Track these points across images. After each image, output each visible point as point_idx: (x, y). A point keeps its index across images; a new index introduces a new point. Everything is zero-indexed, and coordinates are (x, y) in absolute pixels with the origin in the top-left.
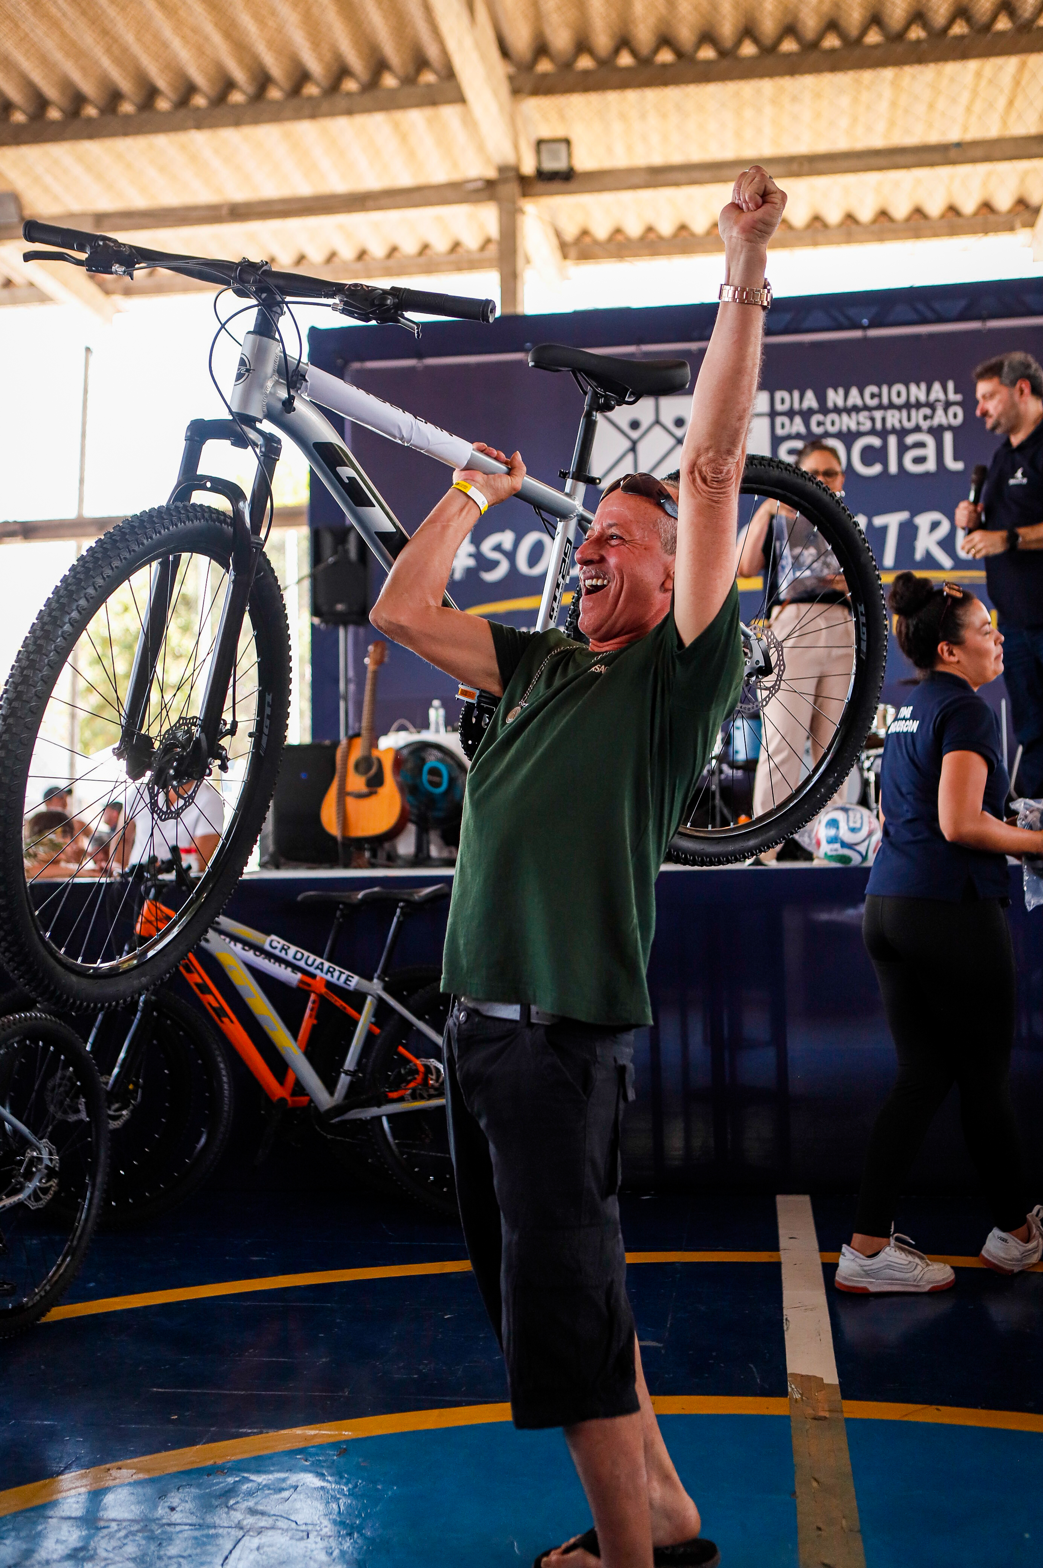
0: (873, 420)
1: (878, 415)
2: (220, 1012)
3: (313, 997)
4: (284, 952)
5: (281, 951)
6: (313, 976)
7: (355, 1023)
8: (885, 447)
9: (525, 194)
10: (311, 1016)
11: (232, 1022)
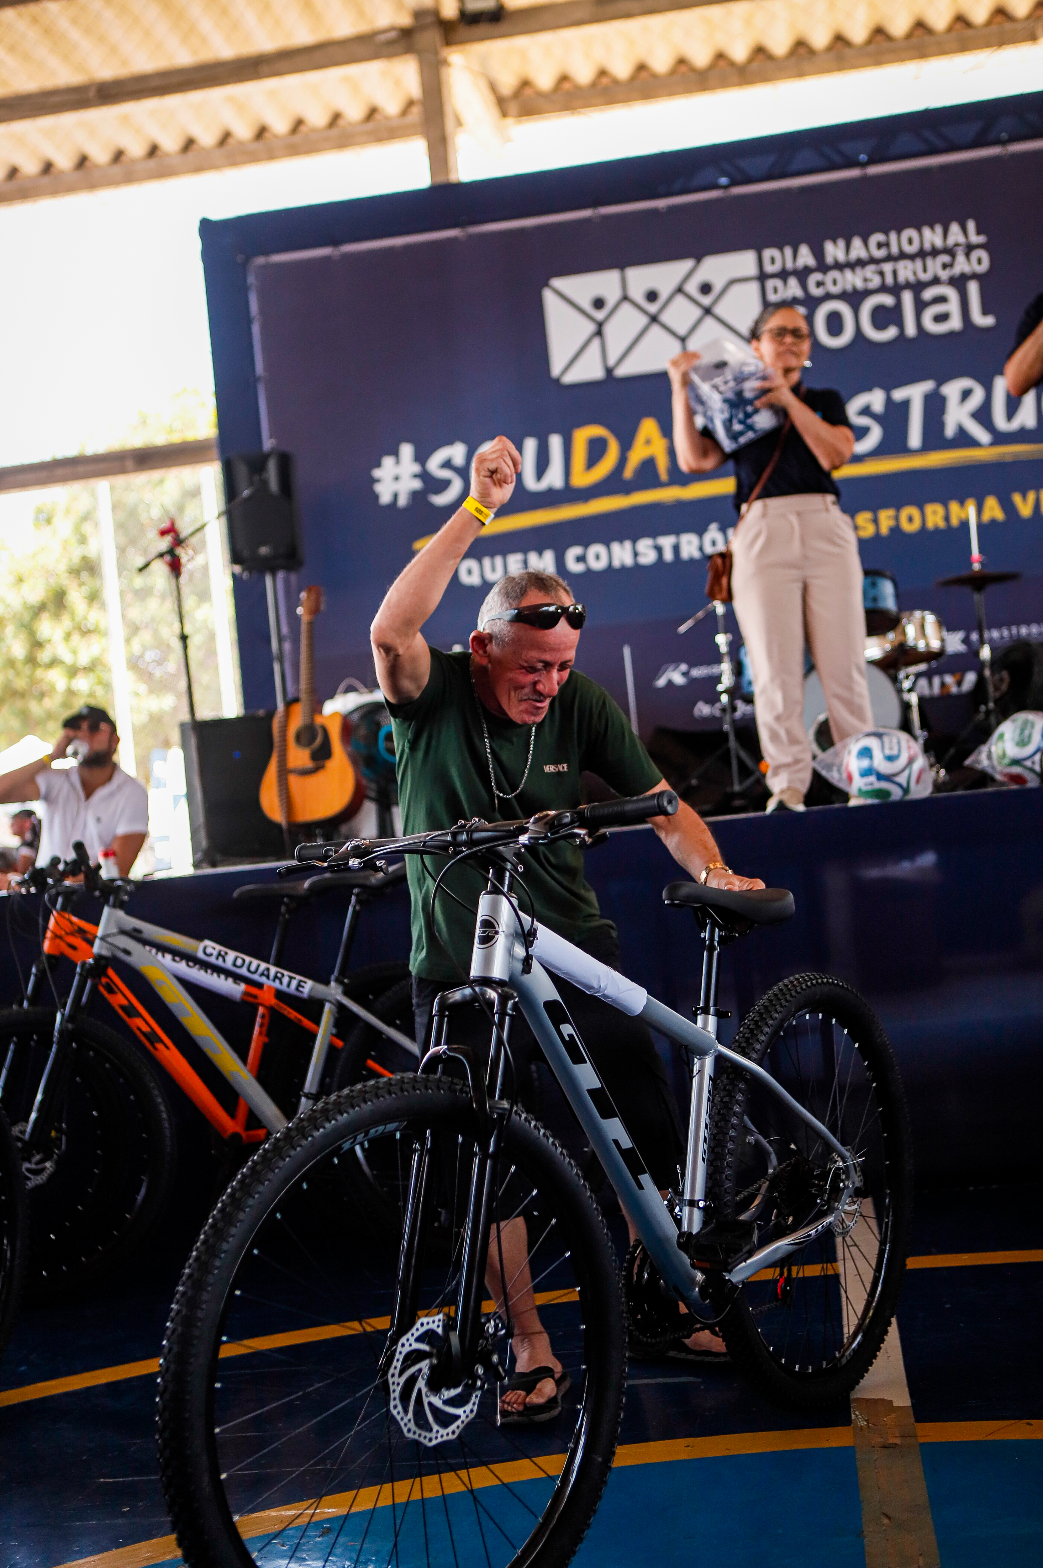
0: (881, 274)
1: (887, 268)
2: (153, 1038)
3: (261, 1010)
4: (221, 959)
5: (217, 958)
6: (260, 986)
7: (314, 1036)
8: (899, 306)
9: (449, 41)
10: (260, 1033)
11: (167, 1047)
